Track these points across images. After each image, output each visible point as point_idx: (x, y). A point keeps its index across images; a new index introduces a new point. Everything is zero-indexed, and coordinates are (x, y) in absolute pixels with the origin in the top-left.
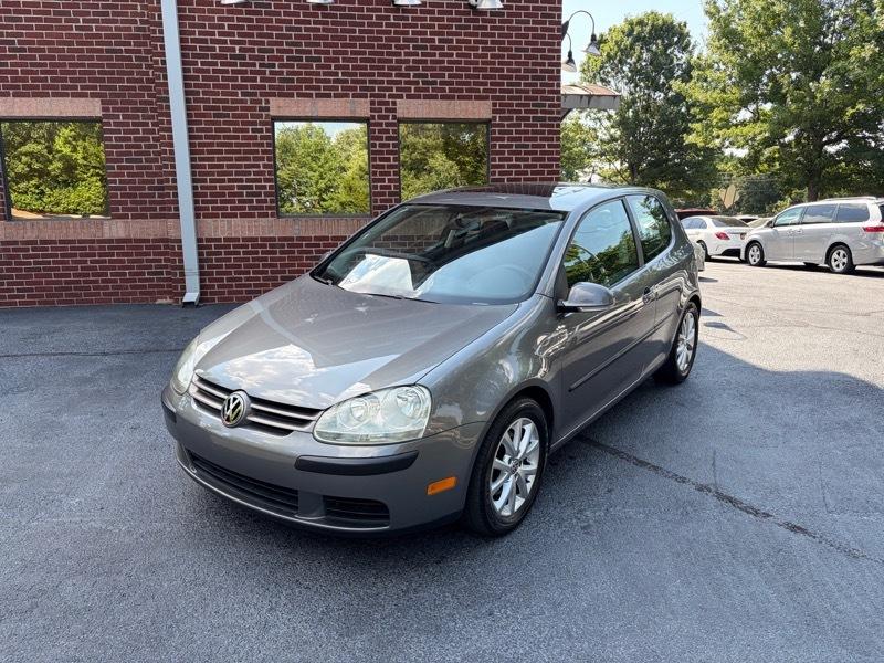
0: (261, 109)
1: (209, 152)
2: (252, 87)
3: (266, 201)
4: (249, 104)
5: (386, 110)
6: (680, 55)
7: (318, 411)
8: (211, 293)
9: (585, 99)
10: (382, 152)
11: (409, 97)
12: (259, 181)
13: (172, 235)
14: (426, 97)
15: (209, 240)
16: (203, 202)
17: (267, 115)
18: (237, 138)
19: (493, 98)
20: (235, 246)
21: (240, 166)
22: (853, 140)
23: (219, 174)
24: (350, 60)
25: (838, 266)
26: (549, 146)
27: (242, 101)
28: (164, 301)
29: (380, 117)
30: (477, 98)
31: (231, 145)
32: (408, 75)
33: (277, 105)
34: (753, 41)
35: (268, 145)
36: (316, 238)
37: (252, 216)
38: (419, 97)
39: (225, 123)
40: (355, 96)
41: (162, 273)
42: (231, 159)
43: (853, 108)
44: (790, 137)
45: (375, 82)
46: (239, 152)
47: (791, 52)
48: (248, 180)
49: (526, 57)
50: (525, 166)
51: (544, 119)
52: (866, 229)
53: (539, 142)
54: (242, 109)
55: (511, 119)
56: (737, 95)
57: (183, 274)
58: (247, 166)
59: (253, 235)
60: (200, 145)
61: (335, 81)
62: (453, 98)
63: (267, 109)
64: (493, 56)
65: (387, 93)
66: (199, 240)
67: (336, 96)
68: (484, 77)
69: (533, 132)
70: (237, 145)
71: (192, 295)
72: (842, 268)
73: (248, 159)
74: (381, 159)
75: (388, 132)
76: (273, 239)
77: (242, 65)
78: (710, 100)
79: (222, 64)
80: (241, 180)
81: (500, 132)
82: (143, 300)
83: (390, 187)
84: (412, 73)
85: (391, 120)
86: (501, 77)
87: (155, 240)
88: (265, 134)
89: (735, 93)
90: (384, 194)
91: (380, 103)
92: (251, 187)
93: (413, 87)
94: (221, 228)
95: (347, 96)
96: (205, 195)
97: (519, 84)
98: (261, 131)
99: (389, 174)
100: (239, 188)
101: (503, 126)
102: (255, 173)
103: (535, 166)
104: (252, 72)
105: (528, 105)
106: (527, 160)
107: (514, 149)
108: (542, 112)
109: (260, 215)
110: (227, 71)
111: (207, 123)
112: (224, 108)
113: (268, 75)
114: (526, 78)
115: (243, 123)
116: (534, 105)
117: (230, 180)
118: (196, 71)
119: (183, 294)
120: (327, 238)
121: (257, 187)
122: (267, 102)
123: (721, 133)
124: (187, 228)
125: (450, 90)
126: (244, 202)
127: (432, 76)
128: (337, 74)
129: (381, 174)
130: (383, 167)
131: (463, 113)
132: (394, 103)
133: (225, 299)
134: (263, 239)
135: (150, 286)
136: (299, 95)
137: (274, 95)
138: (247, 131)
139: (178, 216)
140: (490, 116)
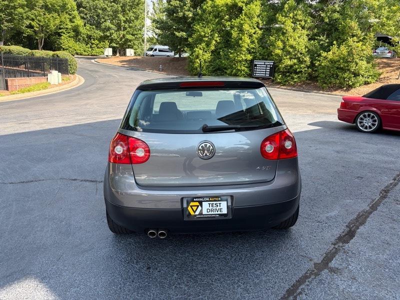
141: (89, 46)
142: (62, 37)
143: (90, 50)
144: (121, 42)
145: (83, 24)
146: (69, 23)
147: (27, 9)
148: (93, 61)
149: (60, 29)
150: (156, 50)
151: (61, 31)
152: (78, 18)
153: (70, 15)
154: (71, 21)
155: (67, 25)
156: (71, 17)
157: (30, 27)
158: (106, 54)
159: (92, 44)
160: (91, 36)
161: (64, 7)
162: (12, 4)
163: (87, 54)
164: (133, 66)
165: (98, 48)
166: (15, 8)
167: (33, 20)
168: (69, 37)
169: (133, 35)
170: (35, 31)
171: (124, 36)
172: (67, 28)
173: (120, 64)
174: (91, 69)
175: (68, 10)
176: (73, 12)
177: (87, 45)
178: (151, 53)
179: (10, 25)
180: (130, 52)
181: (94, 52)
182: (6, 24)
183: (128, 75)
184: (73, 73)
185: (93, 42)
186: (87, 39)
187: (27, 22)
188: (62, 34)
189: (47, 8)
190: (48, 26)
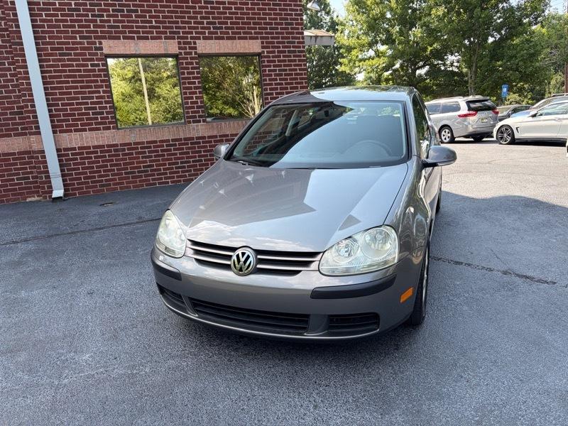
0: (97, 49)
1: (58, 82)
2: (87, 32)
3: (107, 118)
4: (86, 45)
5: (190, 48)
6: (326, 17)
7: (318, 253)
8: (73, 190)
9: (313, 39)
10: (189, 78)
11: (205, 38)
12: (101, 103)
13: (35, 147)
14: (217, 38)
15: (66, 149)
16: (58, 121)
17: (102, 54)
18: (80, 71)
19: (262, 38)
20: (87, 153)
21: (85, 93)
22: (432, 66)
23: (68, 99)
24: (160, 12)
25: (445, 139)
26: (300, 70)
27: (80, 43)
28: (33, 199)
29: (186, 53)
30: (251, 38)
31: (75, 76)
32: (203, 23)
33: (108, 46)
34: (373, 7)
35: (105, 76)
36: (148, 142)
37: (98, 129)
38: (211, 38)
39: (69, 60)
40: (166, 38)
41: (28, 178)
42: (77, 87)
43: (431, 47)
44: (397, 66)
45: (180, 28)
46: (82, 82)
47: (396, 13)
48: (92, 103)
49: (280, 10)
50: (286, 84)
51: (294, 52)
52: (459, 116)
53: (293, 67)
54: (82, 49)
55: (274, 52)
56: (366, 41)
57: (48, 177)
58: (90, 92)
59: (101, 143)
60: (50, 77)
61: (150, 27)
62: (234, 38)
63: (101, 49)
64: (258, 9)
65: (189, 36)
66: (58, 150)
67: (153, 38)
68: (254, 24)
69: (289, 61)
70: (80, 76)
71: (58, 192)
72: (448, 140)
73: (91, 87)
74: (189, 83)
75: (192, 63)
76: (117, 145)
77: (77, 15)
78: (351, 44)
79: (62, 15)
80: (87, 103)
81: (268, 61)
82: (15, 200)
83: (197, 103)
84: (205, 21)
85: (193, 55)
86: (265, 24)
87: (20, 153)
88: (101, 67)
89: (366, 39)
90: (193, 107)
91: (184, 43)
92: (95, 108)
93: (207, 31)
94: (74, 140)
95: (160, 38)
96: (59, 116)
97: (277, 29)
98: (98, 65)
99: (195, 93)
100: (86, 109)
101: (269, 57)
102: (97, 98)
103: (292, 84)
104: (86, 21)
105: (284, 43)
106: (287, 79)
107: (278, 72)
108: (293, 47)
109: (104, 129)
110: (66, 21)
111: (54, 60)
112: (67, 49)
113: (99, 23)
114: (282, 24)
115: (83, 60)
116: (288, 43)
117: (77, 104)
118: (42, 21)
119: (51, 192)
120: (155, 142)
121: (100, 108)
122: (100, 43)
123: (361, 64)
124: (48, 142)
125: (233, 33)
126: (91, 119)
127: (219, 23)
128: (151, 22)
129: (190, 93)
130: (191, 88)
131: (242, 49)
132: (195, 43)
133: (98, 191)
134: (109, 146)
135: (20, 189)
136: (125, 38)
137: (104, 38)
138: (87, 65)
139: (39, 133)
140: (260, 51)
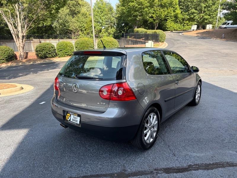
141: (182, 25)
142: (168, 21)
143: (183, 27)
144: (200, 21)
145: (180, 12)
146: (172, 13)
147: (149, 8)
148: (180, 34)
149: (167, 17)
150: (229, 24)
151: (167, 18)
152: (178, 9)
153: (174, 8)
154: (174, 11)
155: (171, 14)
156: (174, 9)
157: (152, 17)
158: (192, 29)
159: (184, 23)
160: (184, 19)
161: (171, 4)
162: (143, 7)
163: (180, 30)
164: (204, 36)
165: (188, 25)
166: (144, 8)
167: (153, 13)
168: (172, 21)
169: (209, 15)
170: (154, 19)
171: (203, 16)
172: (171, 16)
173: (196, 35)
174: (175, 39)
175: (173, 5)
176: (176, 6)
177: (181, 24)
178: (225, 26)
179: (141, 18)
180: (209, 27)
181: (185, 29)
182: (139, 17)
183: (196, 42)
184: (163, 42)
185: (185, 22)
186: (182, 21)
187: (150, 15)
188: (168, 20)
189: (162, 6)
190: (161, 16)
